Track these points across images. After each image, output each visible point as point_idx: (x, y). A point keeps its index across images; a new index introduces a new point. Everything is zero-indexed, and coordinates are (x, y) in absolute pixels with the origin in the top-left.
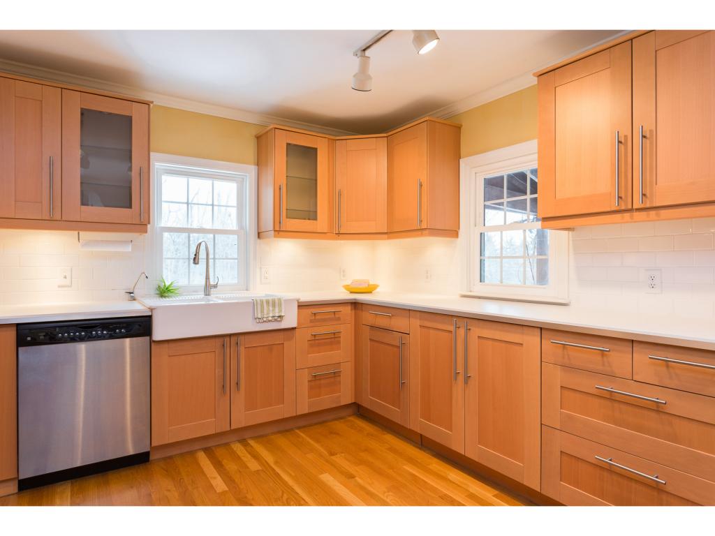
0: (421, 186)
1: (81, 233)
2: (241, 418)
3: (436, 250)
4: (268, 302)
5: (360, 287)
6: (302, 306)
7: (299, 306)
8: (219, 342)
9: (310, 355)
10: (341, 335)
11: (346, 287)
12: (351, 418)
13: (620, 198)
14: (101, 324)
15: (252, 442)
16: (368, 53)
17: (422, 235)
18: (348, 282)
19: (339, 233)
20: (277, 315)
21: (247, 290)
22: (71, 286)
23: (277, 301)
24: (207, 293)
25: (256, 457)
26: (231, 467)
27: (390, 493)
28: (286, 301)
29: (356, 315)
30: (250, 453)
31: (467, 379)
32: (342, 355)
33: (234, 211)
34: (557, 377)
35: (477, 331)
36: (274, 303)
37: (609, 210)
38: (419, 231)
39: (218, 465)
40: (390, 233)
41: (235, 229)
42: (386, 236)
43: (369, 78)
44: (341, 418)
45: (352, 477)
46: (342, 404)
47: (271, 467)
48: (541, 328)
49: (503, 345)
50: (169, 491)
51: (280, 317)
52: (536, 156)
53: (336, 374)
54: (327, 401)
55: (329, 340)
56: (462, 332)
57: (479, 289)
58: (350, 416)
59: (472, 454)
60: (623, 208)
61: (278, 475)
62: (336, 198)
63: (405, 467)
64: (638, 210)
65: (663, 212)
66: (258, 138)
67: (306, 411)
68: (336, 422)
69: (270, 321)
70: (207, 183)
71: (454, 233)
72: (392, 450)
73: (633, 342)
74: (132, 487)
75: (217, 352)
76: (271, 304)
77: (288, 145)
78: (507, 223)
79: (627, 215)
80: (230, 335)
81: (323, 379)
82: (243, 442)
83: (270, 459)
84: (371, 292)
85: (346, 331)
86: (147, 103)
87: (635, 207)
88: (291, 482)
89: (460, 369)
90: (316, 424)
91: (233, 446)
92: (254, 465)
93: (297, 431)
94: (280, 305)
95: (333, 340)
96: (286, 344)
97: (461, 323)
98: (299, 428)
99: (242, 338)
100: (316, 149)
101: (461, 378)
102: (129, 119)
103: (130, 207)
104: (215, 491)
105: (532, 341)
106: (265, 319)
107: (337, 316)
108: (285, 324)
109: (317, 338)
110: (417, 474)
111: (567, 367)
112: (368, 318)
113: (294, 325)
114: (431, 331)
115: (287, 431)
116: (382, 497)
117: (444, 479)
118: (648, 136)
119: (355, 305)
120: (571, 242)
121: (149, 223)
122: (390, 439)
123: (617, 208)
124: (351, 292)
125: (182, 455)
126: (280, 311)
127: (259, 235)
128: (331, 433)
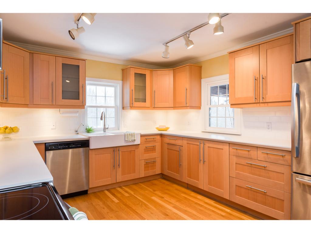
0: (187, 90)
1: (60, 109)
2: (120, 178)
3: (192, 114)
4: (130, 134)
5: (163, 128)
6: (142, 136)
7: (141, 136)
8: (112, 149)
9: (145, 155)
10: (156, 147)
11: (157, 128)
12: (160, 179)
13: (256, 98)
14: (73, 143)
15: (124, 187)
16: (168, 44)
17: (187, 109)
18: (158, 126)
19: (154, 107)
20: (133, 139)
21: (118, 130)
22: (55, 129)
23: (133, 134)
24: (105, 131)
25: (126, 192)
26: (119, 195)
27: (177, 202)
28: (136, 134)
29: (161, 139)
30: (124, 191)
31: (204, 162)
32: (156, 155)
33: (113, 99)
34: (235, 160)
35: (208, 145)
36: (132, 135)
37: (252, 102)
38: (186, 107)
39: (114, 195)
40: (174, 107)
41: (113, 106)
42: (173, 108)
43: (169, 53)
44: (156, 179)
45: (163, 198)
46: (157, 173)
47: (133, 195)
48: (229, 143)
49: (217, 149)
50: (98, 202)
51: (134, 140)
52: (228, 80)
53: (154, 162)
54: (151, 173)
55: (151, 149)
56: (202, 145)
57: (209, 129)
58: (159, 178)
59: (206, 189)
60: (257, 102)
61: (136, 197)
62: (153, 93)
63: (182, 195)
64: (261, 103)
65: (269, 104)
66: (123, 70)
67: (143, 176)
68: (154, 181)
69: (130, 142)
70: (103, 88)
71: (199, 108)
72: (177, 189)
73: (257, 147)
74: (85, 201)
75: (112, 153)
76: (131, 135)
77: (135, 73)
78: (219, 104)
79: (258, 104)
80: (116, 147)
81: (149, 164)
82: (120, 187)
83: (132, 193)
84: (166, 130)
85: (158, 145)
86: (84, 60)
87: (260, 102)
88: (141, 199)
89: (202, 159)
90: (147, 181)
91: (117, 189)
92: (127, 195)
93: (140, 184)
94: (134, 136)
95: (153, 149)
96: (136, 150)
97: (202, 142)
98: (141, 183)
99: (120, 148)
100: (145, 75)
101: (202, 162)
102: (78, 66)
103: (79, 99)
104: (115, 202)
105: (226, 148)
106: (129, 141)
107: (154, 140)
108: (136, 143)
109: (147, 148)
110: (187, 197)
111: (238, 156)
112: (167, 140)
113: (139, 143)
114: (191, 145)
115: (136, 184)
116: (174, 203)
117: (196, 198)
118: (264, 78)
119: (162, 135)
120: (242, 112)
121: (85, 105)
122: (175, 186)
123: (255, 102)
124: (159, 130)
125: (99, 192)
126: (134, 138)
127: (123, 108)
128: (153, 184)
